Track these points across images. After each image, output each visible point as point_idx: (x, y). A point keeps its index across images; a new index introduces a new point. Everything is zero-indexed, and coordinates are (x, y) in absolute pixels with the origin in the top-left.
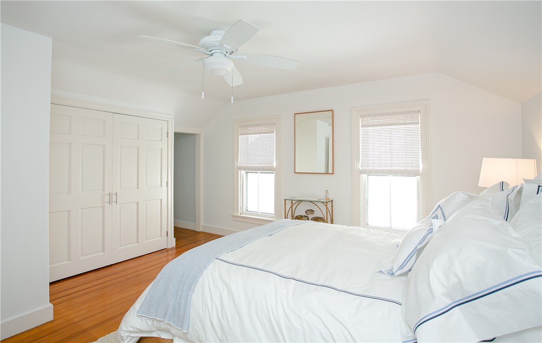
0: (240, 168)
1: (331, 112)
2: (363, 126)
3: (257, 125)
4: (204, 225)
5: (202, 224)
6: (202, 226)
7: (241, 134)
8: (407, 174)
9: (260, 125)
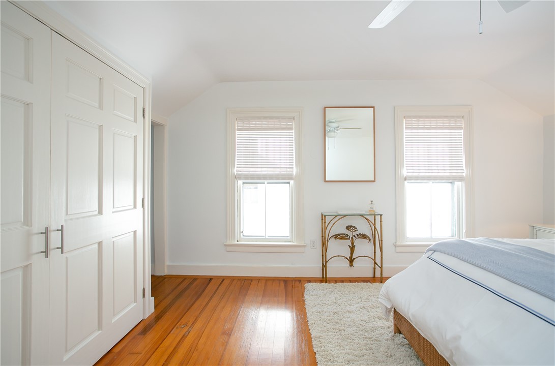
0: (238, 177)
1: (373, 109)
2: (407, 128)
3: (265, 118)
4: (171, 264)
5: (167, 263)
6: (168, 265)
7: (239, 130)
8: (446, 179)
9: (271, 118)
